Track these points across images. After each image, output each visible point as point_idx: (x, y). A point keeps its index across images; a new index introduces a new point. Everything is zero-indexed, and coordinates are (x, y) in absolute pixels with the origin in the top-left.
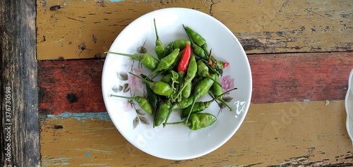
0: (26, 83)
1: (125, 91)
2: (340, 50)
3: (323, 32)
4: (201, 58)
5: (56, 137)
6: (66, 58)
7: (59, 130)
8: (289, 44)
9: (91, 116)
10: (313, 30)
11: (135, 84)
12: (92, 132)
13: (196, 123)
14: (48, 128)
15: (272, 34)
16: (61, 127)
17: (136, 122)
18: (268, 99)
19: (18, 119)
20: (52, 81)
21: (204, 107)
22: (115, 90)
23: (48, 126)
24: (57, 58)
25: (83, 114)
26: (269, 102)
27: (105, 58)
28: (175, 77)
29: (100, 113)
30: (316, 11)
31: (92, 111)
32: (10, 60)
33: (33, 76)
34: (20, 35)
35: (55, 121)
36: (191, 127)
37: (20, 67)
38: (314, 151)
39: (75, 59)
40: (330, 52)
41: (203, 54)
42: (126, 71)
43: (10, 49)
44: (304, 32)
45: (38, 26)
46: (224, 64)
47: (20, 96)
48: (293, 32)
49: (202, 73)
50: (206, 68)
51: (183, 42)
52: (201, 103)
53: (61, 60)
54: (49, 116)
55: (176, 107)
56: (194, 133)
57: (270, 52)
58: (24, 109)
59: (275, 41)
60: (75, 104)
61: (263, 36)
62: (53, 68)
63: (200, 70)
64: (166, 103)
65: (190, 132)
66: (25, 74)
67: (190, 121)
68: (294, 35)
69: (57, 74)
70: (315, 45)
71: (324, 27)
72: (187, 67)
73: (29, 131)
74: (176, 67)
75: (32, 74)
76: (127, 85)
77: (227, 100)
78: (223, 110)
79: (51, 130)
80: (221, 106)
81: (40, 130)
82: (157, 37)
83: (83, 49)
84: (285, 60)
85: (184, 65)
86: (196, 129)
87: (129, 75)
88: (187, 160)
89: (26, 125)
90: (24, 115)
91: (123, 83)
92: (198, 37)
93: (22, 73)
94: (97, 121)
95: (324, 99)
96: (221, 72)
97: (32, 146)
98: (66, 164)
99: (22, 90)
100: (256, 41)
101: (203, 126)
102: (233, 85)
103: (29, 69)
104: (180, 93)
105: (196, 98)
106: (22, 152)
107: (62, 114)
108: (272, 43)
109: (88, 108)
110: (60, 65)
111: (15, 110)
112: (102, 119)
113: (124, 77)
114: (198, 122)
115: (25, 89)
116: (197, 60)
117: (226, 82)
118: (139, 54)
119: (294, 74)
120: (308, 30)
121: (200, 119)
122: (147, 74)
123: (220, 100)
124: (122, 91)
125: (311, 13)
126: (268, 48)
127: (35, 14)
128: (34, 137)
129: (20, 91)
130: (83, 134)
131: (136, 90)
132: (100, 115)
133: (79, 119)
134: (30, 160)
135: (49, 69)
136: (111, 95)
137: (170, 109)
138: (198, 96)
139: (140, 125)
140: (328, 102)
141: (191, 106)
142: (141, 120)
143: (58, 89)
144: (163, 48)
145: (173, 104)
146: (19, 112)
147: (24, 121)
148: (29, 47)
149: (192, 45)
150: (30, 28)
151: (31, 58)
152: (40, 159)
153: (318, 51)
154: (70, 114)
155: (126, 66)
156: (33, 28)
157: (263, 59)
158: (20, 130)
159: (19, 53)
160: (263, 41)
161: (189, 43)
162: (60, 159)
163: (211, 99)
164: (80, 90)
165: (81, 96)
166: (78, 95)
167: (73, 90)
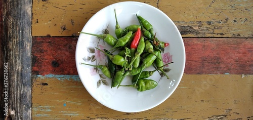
0: (23, 52)
1: (92, 61)
3: (242, 23)
4: (149, 39)
5: (43, 91)
6: (51, 35)
7: (45, 86)
8: (216, 31)
9: (68, 77)
10: (235, 21)
11: (100, 56)
12: (68, 89)
13: (142, 87)
14: (38, 84)
15: (203, 23)
16: (46, 84)
17: (99, 83)
18: (198, 71)
19: (17, 77)
20: (42, 51)
21: (148, 75)
22: (84, 59)
23: (38, 83)
24: (45, 35)
25: (62, 76)
26: (199, 73)
27: (78, 37)
28: (128, 52)
29: (75, 76)
30: (238, 7)
31: (69, 74)
32: (13, 36)
33: (28, 48)
34: (20, 18)
35: (42, 80)
36: (138, 89)
37: (19, 40)
38: (231, 112)
39: (58, 37)
40: (247, 38)
41: (150, 36)
42: (93, 46)
43: (13, 28)
44: (228, 22)
45: (34, 12)
46: (165, 44)
47: (19, 61)
48: (219, 22)
49: (148, 50)
50: (152, 47)
51: (135, 27)
52: (146, 72)
53: (49, 36)
54: (39, 76)
55: (128, 74)
56: (141, 94)
57: (201, 36)
58: (21, 70)
59: (205, 29)
60: (57, 68)
61: (196, 24)
62: (43, 42)
63: (147, 48)
64: (121, 71)
65: (138, 93)
66: (23, 45)
67: (138, 85)
68: (220, 24)
69: (45, 46)
70: (236, 32)
71: (244, 19)
72: (138, 45)
73: (25, 85)
74: (129, 45)
75: (27, 46)
76: (94, 57)
77: (167, 70)
78: (163, 78)
79: (39, 86)
80: (162, 75)
81: (32, 86)
82: (117, 22)
83: (64, 29)
84: (212, 43)
85: (135, 44)
86: (142, 91)
87: (95, 49)
88: (135, 113)
89: (22, 81)
90: (22, 74)
91: (91, 55)
92: (147, 24)
93: (21, 45)
94: (72, 81)
95: (240, 74)
96: (163, 50)
97: (26, 97)
98: (49, 110)
99: (21, 57)
100: (191, 28)
101: (147, 89)
102: (171, 60)
103: (26, 42)
104: (132, 64)
105: (143, 68)
106: (19, 101)
107: (47, 75)
108: (202, 30)
109: (66, 72)
110: (47, 40)
111: (15, 70)
112: (76, 80)
113: (92, 51)
114: (144, 85)
115: (23, 56)
116: (145, 41)
117: (166, 57)
118: (103, 35)
119: (218, 54)
120: (231, 21)
121: (146, 84)
122: (108, 49)
123: (161, 70)
124: (90, 61)
125: (234, 8)
126: (200, 33)
127: (31, 3)
128: (28, 90)
129: (19, 57)
130: (62, 90)
131: (100, 60)
132: (74, 77)
133: (59, 79)
134: (24, 106)
135: (40, 43)
136: (82, 64)
137: (124, 75)
138: (145, 67)
139: (102, 85)
140: (243, 76)
141: (139, 74)
142: (103, 82)
143: (46, 57)
144: (121, 30)
145: (126, 72)
146: (18, 72)
147: (21, 79)
148: (26, 26)
149: (142, 29)
150: (27, 13)
151: (28, 35)
152: (31, 106)
153: (238, 36)
154: (54, 75)
155: (93, 42)
156: (30, 13)
157: (195, 41)
158: (18, 85)
159: (19, 30)
160: (196, 28)
161: (140, 27)
162: (45, 107)
163: (154, 69)
164: (61, 58)
165: (61, 63)
166: (59, 62)
167: (56, 59)
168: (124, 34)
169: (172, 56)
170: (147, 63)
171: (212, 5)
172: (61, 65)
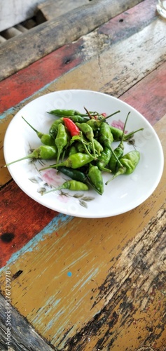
2: (160, 63)
3: (139, 61)
5: (23, 286)
7: (21, 276)
8: (128, 81)
9: (39, 238)
10: (132, 64)
11: (52, 179)
12: (54, 251)
15: (111, 83)
16: (20, 272)
17: (82, 204)
18: (155, 119)
21: (121, 150)
25: (30, 243)
26: (157, 120)
31: (36, 232)
36: (129, 172)
40: (156, 69)
41: (81, 118)
44: (129, 68)
46: (102, 115)
48: (122, 73)
50: (94, 120)
52: (116, 149)
57: (122, 93)
59: (118, 85)
60: (15, 240)
61: (107, 88)
68: (125, 74)
70: (143, 71)
76: (46, 184)
78: (135, 144)
79: (12, 283)
80: (131, 143)
81: (2, 294)
82: (36, 131)
86: (133, 168)
91: (42, 185)
94: (49, 238)
98: (57, 302)
101: (136, 164)
104: (94, 149)
105: (110, 145)
107: (10, 260)
108: (117, 88)
109: (31, 234)
112: (51, 232)
114: (129, 161)
121: (128, 158)
130: (48, 260)
131: (58, 183)
133: (31, 249)
138: (110, 143)
139: (88, 203)
142: (86, 200)
144: (47, 135)
152: (28, 322)
154: (18, 252)
160: (111, 90)
162: (47, 303)
163: (119, 143)
164: (8, 224)
165: (14, 229)
166: (10, 231)
167: (2, 230)
169: (120, 121)
171: (101, 66)
172: (16, 232)
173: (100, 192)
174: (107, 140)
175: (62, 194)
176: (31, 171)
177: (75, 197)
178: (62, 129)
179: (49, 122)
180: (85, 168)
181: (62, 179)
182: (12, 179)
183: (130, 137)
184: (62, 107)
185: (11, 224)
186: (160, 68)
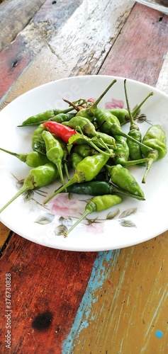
2: (121, 27)
3: (97, 33)
8: (96, 56)
9: (88, 300)
10: (91, 38)
11: (66, 208)
15: (78, 66)
17: (126, 224)
21: (137, 132)
25: (80, 313)
29: (90, 282)
31: (80, 295)
40: (120, 33)
44: (89, 44)
46: (89, 101)
48: (85, 51)
50: (85, 109)
51: (39, 130)
59: (87, 66)
60: (56, 320)
61: (76, 73)
68: (88, 51)
70: (107, 40)
71: (92, 32)
76: (62, 219)
78: (148, 118)
82: (15, 154)
108: (88, 69)
109: (73, 300)
112: (101, 283)
119: (130, 60)
121: (152, 138)
130: (117, 328)
133: (86, 324)
139: (133, 218)
153: (114, 39)
154: (69, 337)
163: (129, 124)
164: (34, 301)
165: (47, 304)
166: (42, 309)
167: (31, 313)
168: (42, 148)
169: (113, 100)
170: (112, 121)
171: (57, 53)
172: (52, 307)
173: (140, 197)
174: (114, 126)
175: (91, 222)
176: (32, 210)
177: (110, 218)
178: (49, 136)
179: (27, 138)
180: (103, 174)
181: (79, 203)
182: (12, 232)
183: (137, 114)
184: (34, 113)
185: (39, 299)
186: (124, 31)
